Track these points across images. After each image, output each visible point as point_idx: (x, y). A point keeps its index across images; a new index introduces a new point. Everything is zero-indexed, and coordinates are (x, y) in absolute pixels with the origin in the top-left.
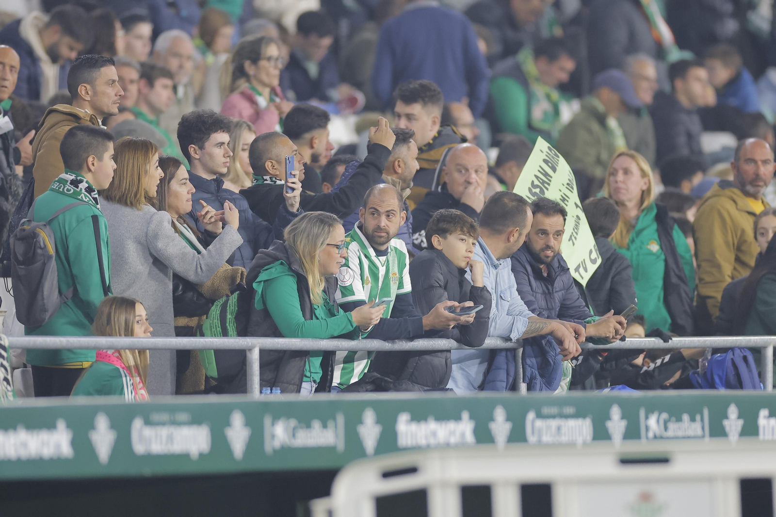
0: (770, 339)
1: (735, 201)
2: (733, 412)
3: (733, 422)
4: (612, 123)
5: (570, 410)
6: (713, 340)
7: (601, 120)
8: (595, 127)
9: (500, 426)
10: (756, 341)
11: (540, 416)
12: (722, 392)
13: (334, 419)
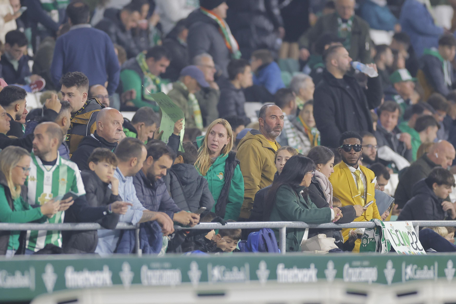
0: (284, 223)
1: (261, 142)
2: (263, 266)
3: (263, 271)
4: (192, 96)
5: (167, 265)
6: (251, 224)
7: (186, 95)
8: (182, 99)
9: (127, 274)
10: (276, 224)
11: (150, 268)
12: (256, 254)
13: (29, 271)
